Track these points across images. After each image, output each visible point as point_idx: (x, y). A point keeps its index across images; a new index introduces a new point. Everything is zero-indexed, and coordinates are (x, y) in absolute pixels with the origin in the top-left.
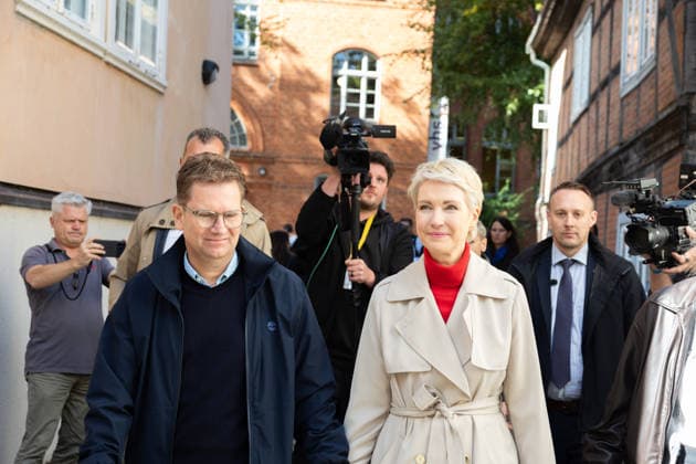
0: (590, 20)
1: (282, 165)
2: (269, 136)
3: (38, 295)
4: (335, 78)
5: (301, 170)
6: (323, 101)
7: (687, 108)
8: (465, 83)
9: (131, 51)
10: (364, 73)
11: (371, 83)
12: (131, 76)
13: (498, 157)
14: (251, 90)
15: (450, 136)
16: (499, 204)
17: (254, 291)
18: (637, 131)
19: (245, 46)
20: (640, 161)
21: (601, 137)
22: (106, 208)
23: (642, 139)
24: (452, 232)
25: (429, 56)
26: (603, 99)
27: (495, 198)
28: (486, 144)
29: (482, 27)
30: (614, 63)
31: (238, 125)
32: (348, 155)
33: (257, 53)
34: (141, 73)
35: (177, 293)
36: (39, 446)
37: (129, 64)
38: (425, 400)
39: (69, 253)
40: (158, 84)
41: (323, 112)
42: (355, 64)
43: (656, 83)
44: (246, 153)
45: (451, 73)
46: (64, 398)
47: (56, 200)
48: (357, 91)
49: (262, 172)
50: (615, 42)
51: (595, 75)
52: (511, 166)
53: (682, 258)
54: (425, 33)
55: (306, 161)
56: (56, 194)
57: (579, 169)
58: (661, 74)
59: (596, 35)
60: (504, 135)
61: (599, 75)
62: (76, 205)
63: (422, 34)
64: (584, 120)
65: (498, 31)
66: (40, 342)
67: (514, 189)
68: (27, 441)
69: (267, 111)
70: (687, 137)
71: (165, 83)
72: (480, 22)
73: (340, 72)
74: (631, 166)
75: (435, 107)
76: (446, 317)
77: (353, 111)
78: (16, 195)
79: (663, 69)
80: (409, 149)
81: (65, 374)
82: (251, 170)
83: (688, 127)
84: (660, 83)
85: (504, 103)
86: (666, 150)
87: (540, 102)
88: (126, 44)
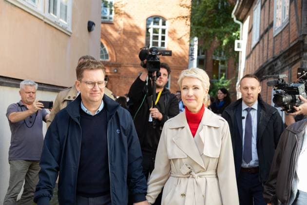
0: (260, 3)
1: (124, 68)
2: (118, 55)
3: (14, 125)
4: (148, 29)
5: (132, 69)
6: (143, 39)
7: (303, 42)
8: (205, 31)
9: (56, 17)
10: (160, 27)
11: (164, 31)
12: (56, 28)
13: (220, 64)
14: (111, 35)
15: (198, 54)
16: (220, 84)
17: (111, 116)
18: (281, 52)
19: (108, 15)
20: (282, 65)
21: (265, 54)
22: (45, 87)
23: (283, 56)
24: (196, 99)
25: (189, 19)
26: (266, 38)
27: (218, 82)
28: (214, 58)
29: (212, 6)
30: (271, 22)
31: (105, 50)
32: (151, 63)
33: (113, 18)
34: (60, 27)
35: (78, 118)
36: (15, 192)
37: (55, 23)
38: (185, 170)
39: (28, 107)
40: (68, 32)
41: (142, 44)
42: (156, 23)
43: (289, 31)
44: (108, 62)
45: (199, 27)
46: (26, 171)
47: (22, 83)
48: (157, 35)
49: (116, 71)
50: (271, 12)
51: (262, 27)
52: (225, 68)
53: (298, 108)
54: (187, 9)
55: (135, 66)
56: (22, 80)
57: (255, 69)
58: (291, 26)
59: (263, 10)
60: (222, 53)
61: (264, 27)
62: (31, 85)
63: (186, 9)
64: (257, 47)
65: (219, 8)
66: (15, 147)
67: (227, 78)
68: (9, 190)
69: (118, 44)
70: (303, 54)
71: (71, 31)
72: (211, 4)
73: (150, 26)
74: (278, 68)
75: (192, 41)
76: (194, 135)
77: (155, 44)
78: (5, 81)
79: (292, 24)
80: (180, 61)
81: (26, 160)
82: (110, 70)
83: (303, 49)
84: (291, 30)
85: (222, 40)
86: (293, 60)
87: (238, 39)
88: (54, 13)
